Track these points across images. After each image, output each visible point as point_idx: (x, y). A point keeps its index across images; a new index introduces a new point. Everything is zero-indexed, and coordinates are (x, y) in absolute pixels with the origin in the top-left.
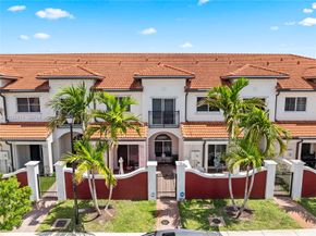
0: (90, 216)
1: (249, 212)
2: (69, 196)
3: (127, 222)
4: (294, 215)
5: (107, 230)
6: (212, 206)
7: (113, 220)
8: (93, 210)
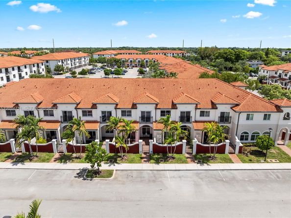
0: (119, 159)
1: (174, 158)
2: (111, 152)
3: (132, 160)
4: (189, 160)
5: (126, 163)
6: (162, 156)
7: (127, 160)
8: (120, 157)
